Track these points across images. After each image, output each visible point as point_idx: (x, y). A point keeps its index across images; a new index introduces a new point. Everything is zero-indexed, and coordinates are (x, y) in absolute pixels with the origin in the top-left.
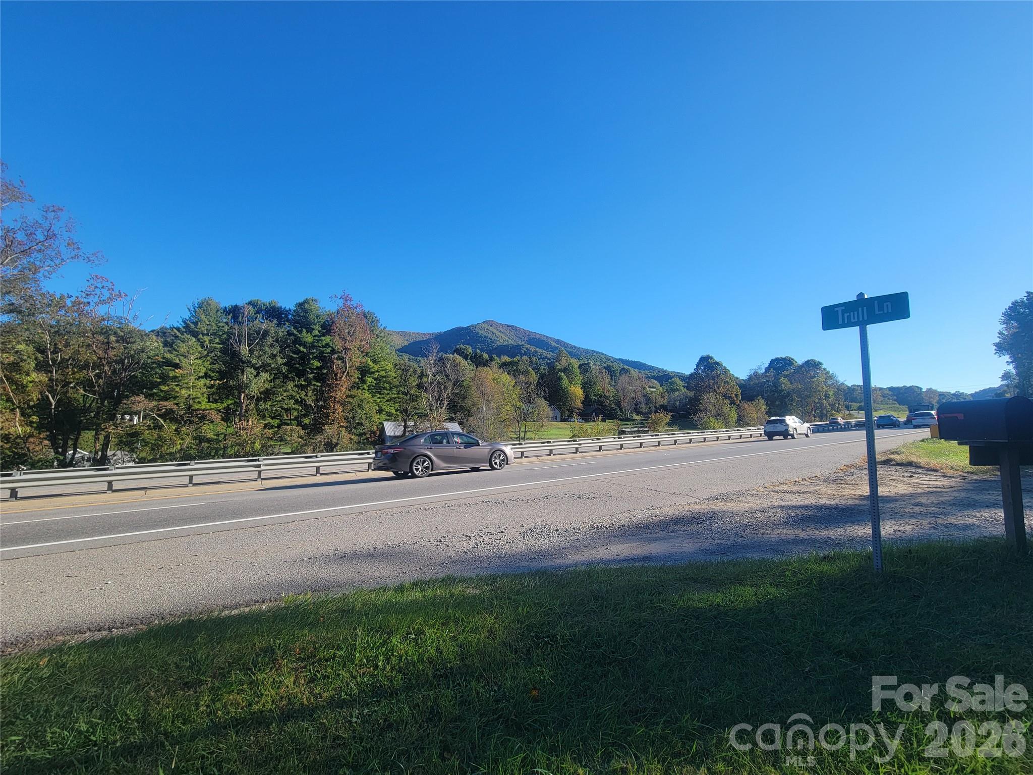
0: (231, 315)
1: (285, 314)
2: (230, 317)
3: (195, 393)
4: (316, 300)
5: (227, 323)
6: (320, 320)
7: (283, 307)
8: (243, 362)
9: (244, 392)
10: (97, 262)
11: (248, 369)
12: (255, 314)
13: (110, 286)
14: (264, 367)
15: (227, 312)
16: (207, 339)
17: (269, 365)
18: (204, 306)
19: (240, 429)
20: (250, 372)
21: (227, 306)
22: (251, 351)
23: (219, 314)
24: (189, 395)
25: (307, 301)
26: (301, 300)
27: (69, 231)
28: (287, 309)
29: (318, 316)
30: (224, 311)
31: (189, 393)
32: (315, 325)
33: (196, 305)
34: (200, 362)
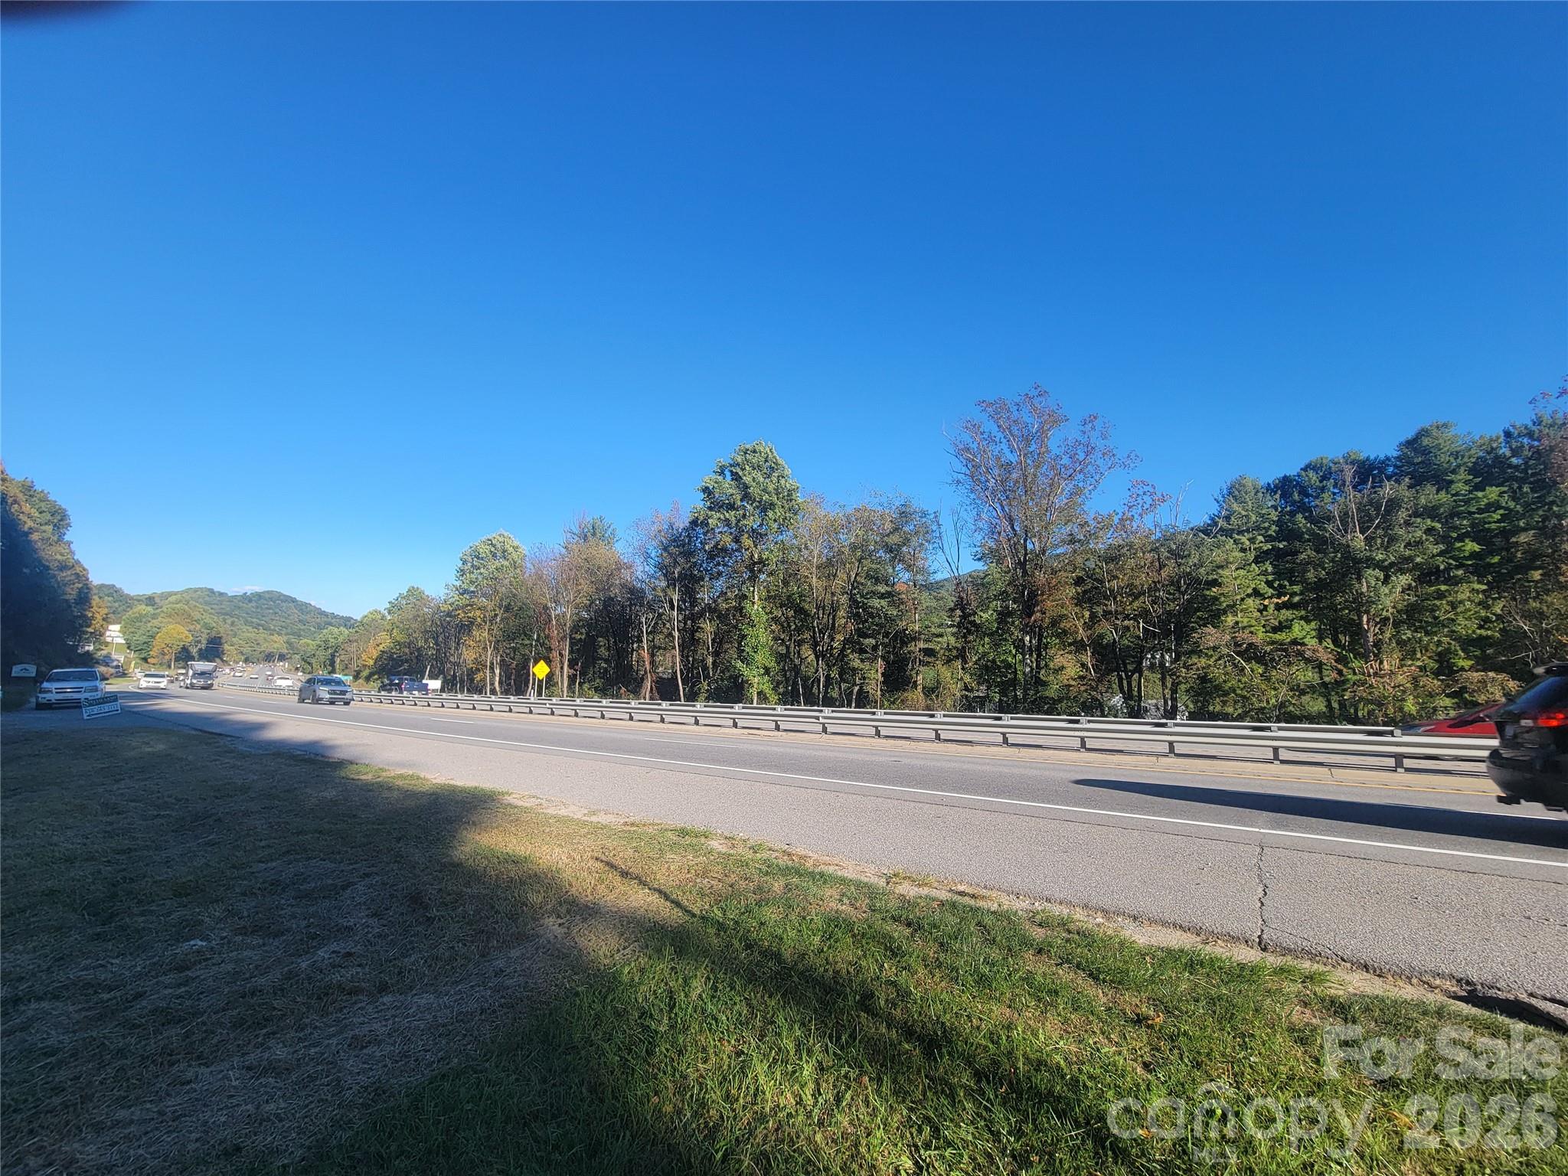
0: (1279, 492)
1: (1378, 468)
2: (1277, 496)
3: (1246, 620)
4: (1445, 425)
5: (1275, 508)
6: (1466, 460)
7: (1372, 457)
8: (1360, 561)
9: (1367, 612)
10: (1132, 465)
11: (1370, 571)
12: (1321, 482)
13: (1152, 490)
14: (1402, 565)
15: (1270, 489)
16: (1244, 539)
17: (1410, 559)
18: (1234, 492)
19: (1369, 676)
20: (1372, 575)
21: (1271, 482)
22: (1369, 540)
23: (1260, 495)
24: (1237, 623)
25: (1423, 433)
26: (1410, 435)
27: (1104, 438)
28: (1382, 457)
29: (1456, 455)
30: (1267, 490)
31: (1236, 619)
32: (1454, 472)
33: (1225, 492)
34: (1242, 572)
